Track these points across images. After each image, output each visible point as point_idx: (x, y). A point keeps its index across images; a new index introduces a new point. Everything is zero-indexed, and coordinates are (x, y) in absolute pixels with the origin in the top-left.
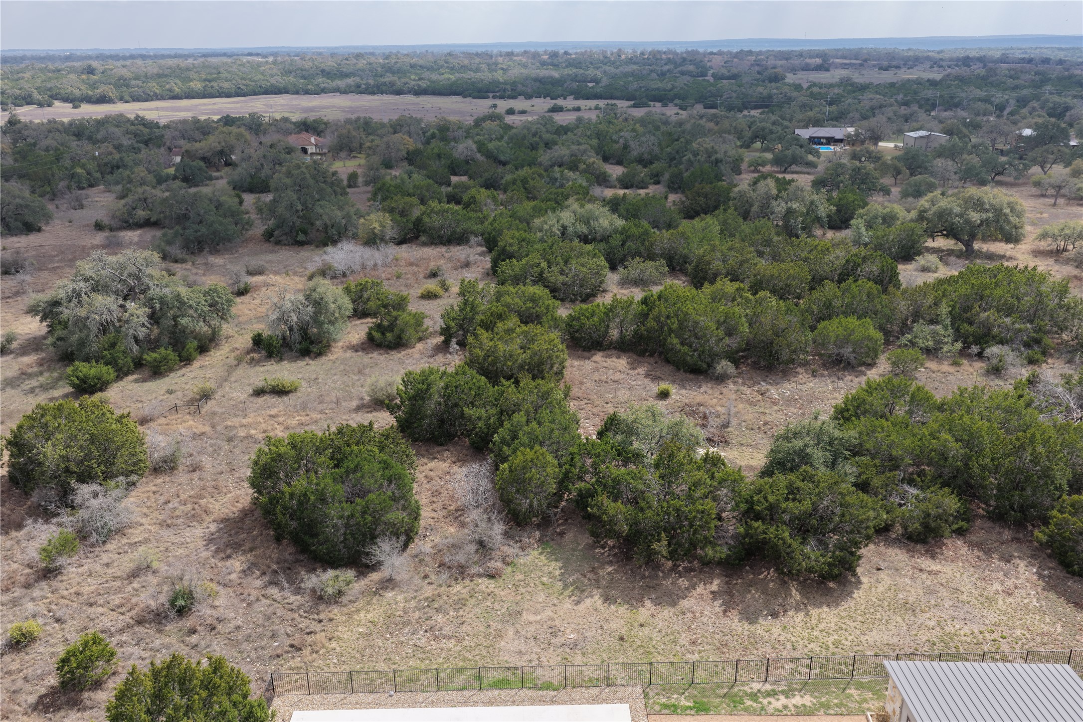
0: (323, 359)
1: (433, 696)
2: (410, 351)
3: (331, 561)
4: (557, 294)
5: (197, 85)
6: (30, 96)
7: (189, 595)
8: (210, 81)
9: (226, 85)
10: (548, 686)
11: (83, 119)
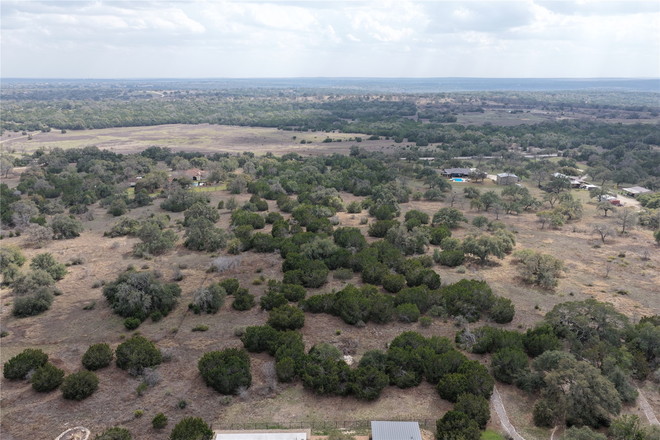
0: (216, 315)
1: (254, 431)
2: (248, 312)
3: (224, 393)
4: (306, 285)
5: (130, 119)
6: (38, 125)
7: (184, 403)
8: (136, 116)
9: (146, 119)
10: (286, 428)
11: (74, 149)
